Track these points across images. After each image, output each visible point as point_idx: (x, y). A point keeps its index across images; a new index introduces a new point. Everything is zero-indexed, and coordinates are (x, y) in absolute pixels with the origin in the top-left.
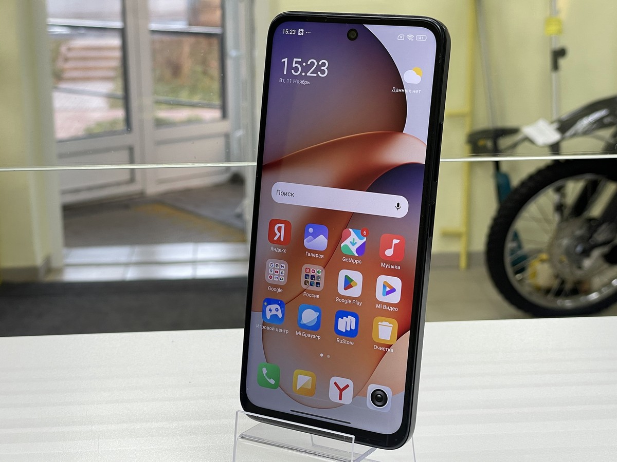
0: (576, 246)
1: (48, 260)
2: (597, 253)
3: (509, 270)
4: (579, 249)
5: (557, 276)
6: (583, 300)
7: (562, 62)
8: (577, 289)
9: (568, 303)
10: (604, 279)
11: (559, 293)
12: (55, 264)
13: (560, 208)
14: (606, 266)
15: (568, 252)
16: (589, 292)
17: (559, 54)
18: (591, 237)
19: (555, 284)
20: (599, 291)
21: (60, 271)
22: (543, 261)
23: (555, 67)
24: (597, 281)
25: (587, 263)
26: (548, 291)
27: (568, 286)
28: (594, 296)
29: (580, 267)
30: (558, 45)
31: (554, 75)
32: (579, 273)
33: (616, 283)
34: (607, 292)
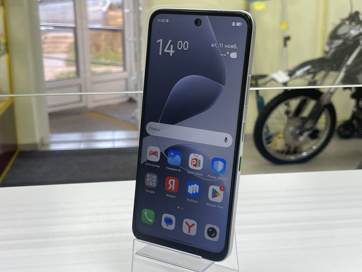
0: (296, 131)
1: (42, 140)
2: (306, 134)
3: (265, 142)
4: (298, 132)
5: (286, 145)
6: (298, 156)
7: (289, 43)
8: (296, 151)
9: (292, 158)
10: (309, 146)
11: (288, 153)
12: (45, 141)
13: (287, 113)
14: (310, 140)
15: (293, 134)
16: (301, 152)
17: (287, 39)
18: (303, 126)
19: (286, 149)
20: (307, 151)
21: (48, 145)
22: (280, 138)
23: (285, 45)
24: (305, 147)
25: (301, 139)
26: (282, 152)
27: (292, 149)
28: (304, 154)
29: (297, 141)
30: (286, 35)
31: (284, 49)
32: (297, 144)
33: (315, 148)
34: (310, 152)
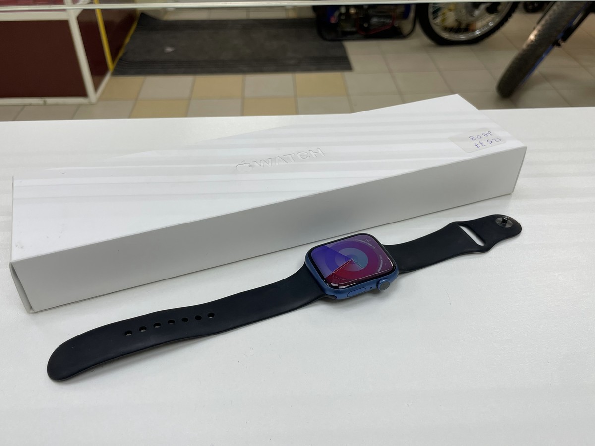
3: (431, 17)
5: (457, 20)
6: (471, 35)
8: (467, 29)
9: (462, 37)
10: (484, 22)
11: (457, 30)
14: (487, 15)
16: (473, 31)
19: (455, 25)
20: (480, 29)
22: (450, 10)
24: (479, 24)
25: (477, 13)
26: (451, 30)
27: (463, 26)
28: (478, 33)
29: (472, 16)
32: (471, 19)
33: (491, 24)
34: (486, 29)
